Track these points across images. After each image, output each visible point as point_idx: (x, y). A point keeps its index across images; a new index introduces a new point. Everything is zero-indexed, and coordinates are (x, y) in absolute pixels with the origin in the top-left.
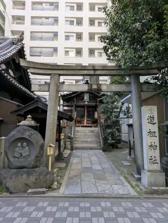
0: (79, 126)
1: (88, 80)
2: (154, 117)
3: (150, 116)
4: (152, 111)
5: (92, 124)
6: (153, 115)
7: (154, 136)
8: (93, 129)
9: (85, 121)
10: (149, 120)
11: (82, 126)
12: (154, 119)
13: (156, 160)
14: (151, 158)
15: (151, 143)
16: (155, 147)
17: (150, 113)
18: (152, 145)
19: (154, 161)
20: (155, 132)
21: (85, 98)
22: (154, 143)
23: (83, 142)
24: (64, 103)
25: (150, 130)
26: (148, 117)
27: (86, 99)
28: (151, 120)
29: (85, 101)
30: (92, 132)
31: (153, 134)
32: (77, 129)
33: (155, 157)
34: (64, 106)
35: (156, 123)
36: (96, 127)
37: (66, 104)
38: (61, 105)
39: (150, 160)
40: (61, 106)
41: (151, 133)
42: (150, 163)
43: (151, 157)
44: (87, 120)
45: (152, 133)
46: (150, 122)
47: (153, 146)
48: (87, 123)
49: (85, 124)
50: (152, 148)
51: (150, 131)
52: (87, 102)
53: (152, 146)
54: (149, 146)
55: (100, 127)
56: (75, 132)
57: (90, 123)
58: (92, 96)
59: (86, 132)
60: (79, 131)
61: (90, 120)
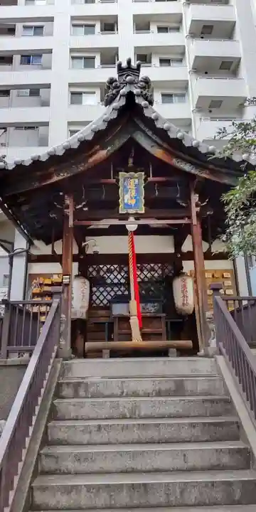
0: (98, 353)
5: (168, 339)
11: (115, 353)
21: (127, 197)
24: (30, 243)
30: (178, 387)
32: (85, 370)
34: (31, 259)
37: (42, 248)
38: (18, 254)
40: (15, 260)
44: (144, 320)
52: (138, 217)
55: (221, 354)
56: (58, 395)
57: (160, 330)
58: (158, 182)
59: (135, 394)
60: (92, 389)
61: (160, 317)
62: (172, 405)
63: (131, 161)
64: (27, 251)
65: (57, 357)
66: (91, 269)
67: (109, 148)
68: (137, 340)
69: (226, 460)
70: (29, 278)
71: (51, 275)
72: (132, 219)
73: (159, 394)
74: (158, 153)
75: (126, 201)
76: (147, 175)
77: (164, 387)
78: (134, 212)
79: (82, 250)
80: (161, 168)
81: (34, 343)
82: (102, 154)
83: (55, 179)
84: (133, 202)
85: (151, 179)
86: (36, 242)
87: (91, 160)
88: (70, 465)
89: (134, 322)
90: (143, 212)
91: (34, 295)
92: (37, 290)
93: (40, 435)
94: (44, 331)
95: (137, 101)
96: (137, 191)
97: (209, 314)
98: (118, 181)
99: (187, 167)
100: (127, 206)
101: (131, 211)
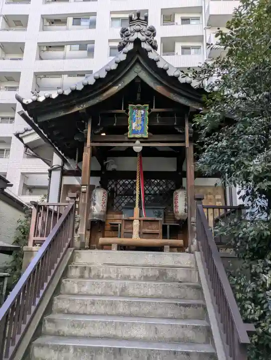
0: (106, 247)
1: (142, 38)
5: (164, 237)
8: (167, 258)
9: (136, 223)
21: (134, 125)
24: (64, 161)
27: (137, 133)
29: (133, 140)
30: (162, 275)
34: (64, 173)
36: (181, 249)
37: (72, 165)
38: (55, 169)
40: (53, 173)
44: (144, 222)
48: (142, 234)
49: (136, 238)
52: (143, 140)
55: (199, 250)
57: (157, 231)
58: (159, 112)
59: (127, 278)
60: (93, 273)
61: (158, 221)
62: (150, 289)
63: (138, 95)
64: (62, 167)
65: (69, 247)
66: (110, 183)
67: (120, 85)
69: (190, 334)
70: (63, 188)
72: (138, 142)
74: (158, 88)
75: (133, 128)
76: (151, 107)
77: (151, 273)
78: (140, 136)
79: (104, 167)
80: (162, 101)
82: (115, 89)
83: (76, 109)
84: (140, 128)
85: (154, 110)
86: (69, 160)
87: (105, 95)
88: (65, 329)
90: (147, 136)
95: (142, 46)
96: (143, 120)
97: (193, 219)
98: (127, 111)
99: (182, 101)
100: (134, 132)
101: (137, 136)
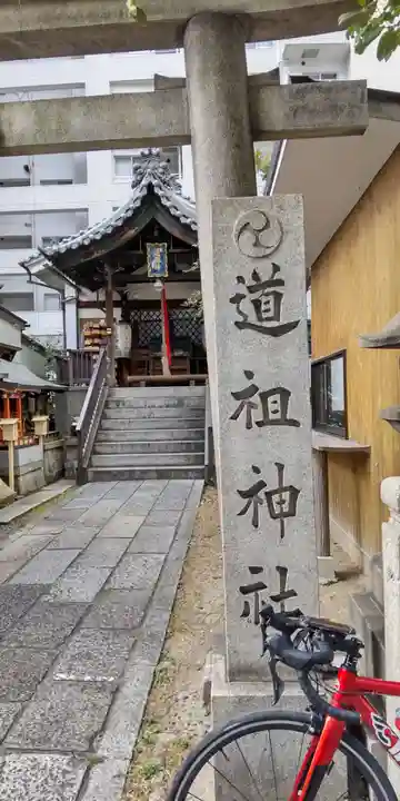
0: (136, 384)
1: (155, 182)
2: (280, 283)
3: (255, 276)
4: (270, 239)
6: (276, 268)
7: (278, 416)
10: (246, 306)
12: (278, 296)
13: (293, 593)
14: (257, 579)
15: (256, 470)
16: (286, 495)
17: (252, 251)
18: (262, 485)
19: (275, 599)
20: (285, 394)
21: (154, 263)
22: (281, 467)
23: (132, 448)
24: (79, 291)
25: (249, 375)
26: (240, 279)
28: (257, 304)
29: (154, 280)
31: (271, 407)
33: (283, 571)
34: (80, 305)
35: (293, 325)
38: (69, 302)
39: (244, 591)
40: (68, 306)
41: (256, 399)
42: (246, 614)
43: (255, 570)
45: (264, 397)
46: (253, 319)
47: (269, 495)
48: (173, 371)
50: (263, 510)
51: (248, 383)
52: (163, 280)
53: (261, 494)
54: (243, 494)
56: (106, 406)
57: (185, 367)
58: (177, 253)
59: (154, 407)
60: (127, 404)
62: (172, 412)
64: (77, 298)
65: (105, 385)
66: (133, 314)
67: (136, 228)
68: (167, 374)
69: (193, 435)
70: (80, 322)
71: (99, 319)
73: (167, 406)
74: (175, 232)
75: (153, 267)
76: (169, 246)
77: (171, 402)
78: (160, 276)
79: (124, 297)
80: (178, 243)
81: (90, 377)
82: (132, 232)
83: (96, 255)
84: (159, 268)
85: (171, 250)
86: (84, 290)
87: (124, 237)
88: (112, 437)
89: (165, 361)
90: (167, 276)
91: (86, 337)
92: (88, 333)
93: (97, 424)
94: (96, 366)
95: (155, 191)
96: (162, 258)
98: (146, 250)
100: (154, 271)
101: (158, 275)
